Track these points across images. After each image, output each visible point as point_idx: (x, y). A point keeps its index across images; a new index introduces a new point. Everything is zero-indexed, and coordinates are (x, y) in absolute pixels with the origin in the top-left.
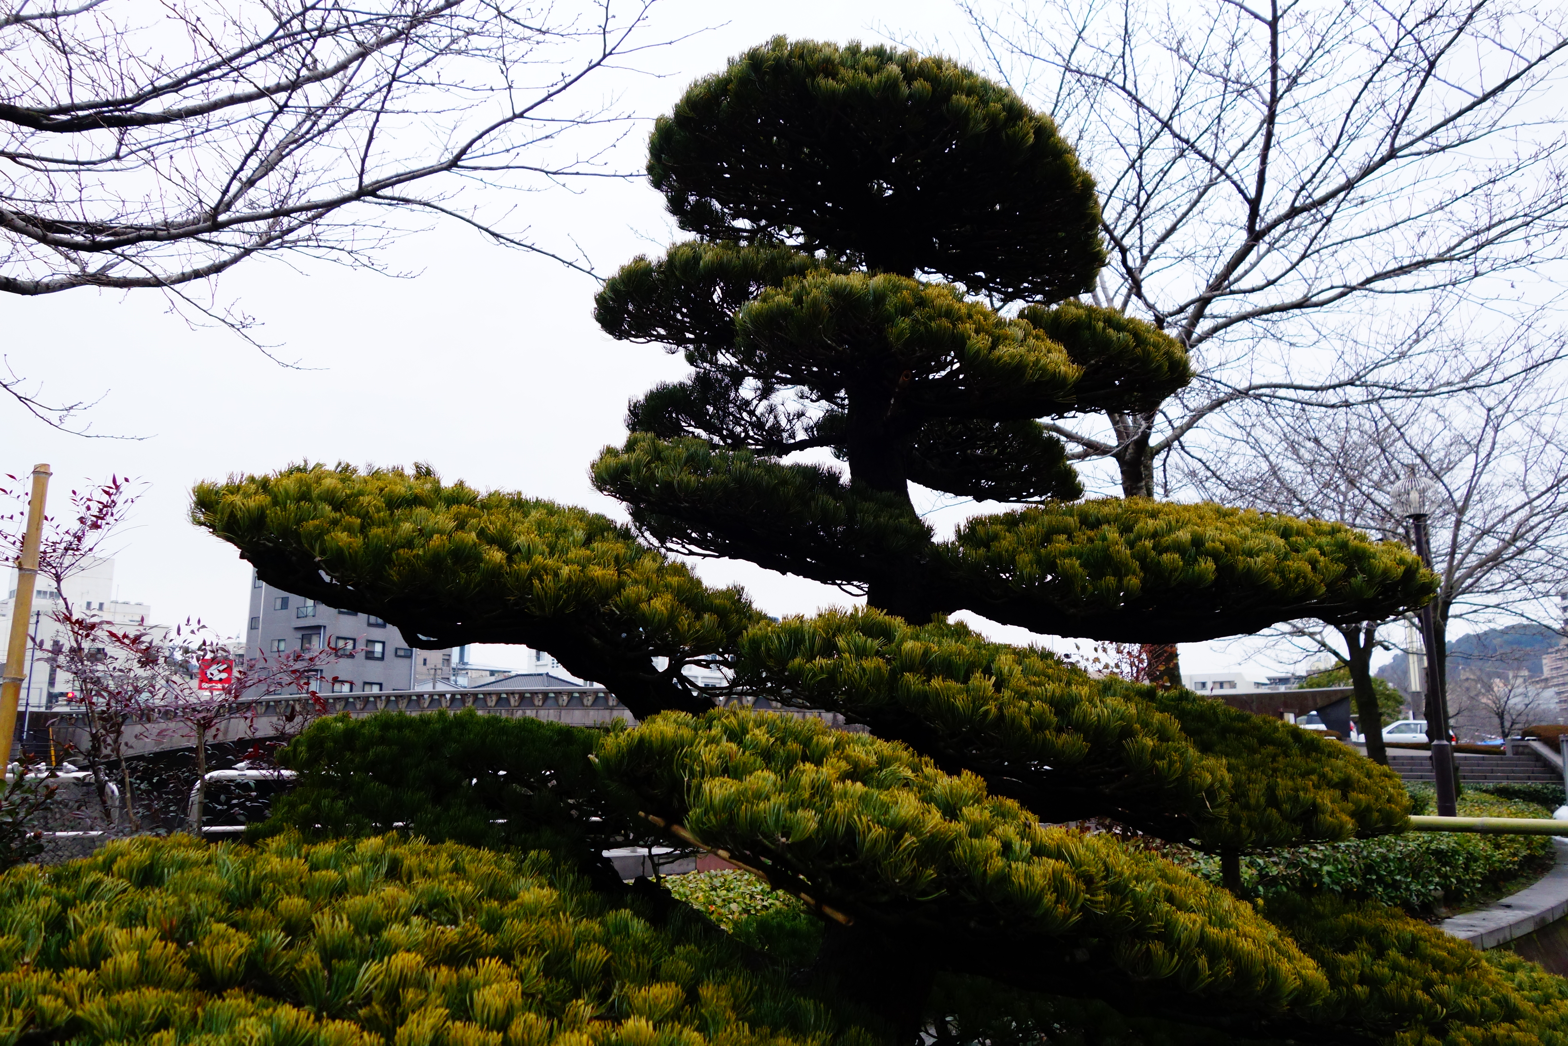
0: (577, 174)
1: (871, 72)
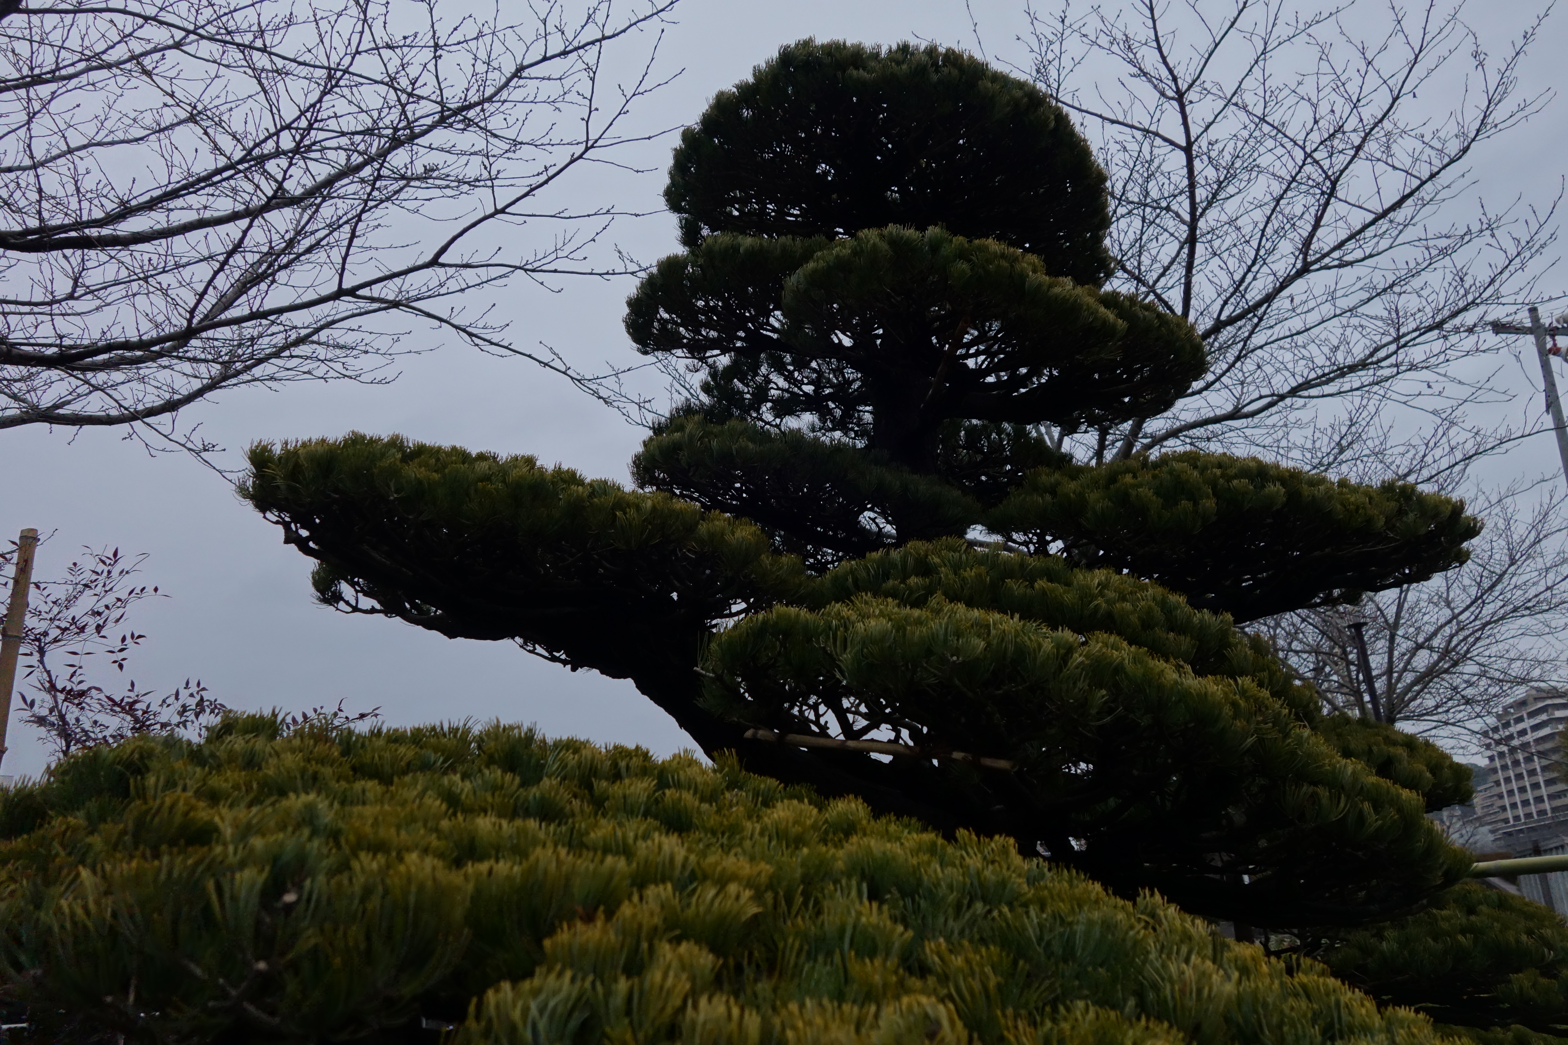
0: (555, 271)
1: (898, 63)
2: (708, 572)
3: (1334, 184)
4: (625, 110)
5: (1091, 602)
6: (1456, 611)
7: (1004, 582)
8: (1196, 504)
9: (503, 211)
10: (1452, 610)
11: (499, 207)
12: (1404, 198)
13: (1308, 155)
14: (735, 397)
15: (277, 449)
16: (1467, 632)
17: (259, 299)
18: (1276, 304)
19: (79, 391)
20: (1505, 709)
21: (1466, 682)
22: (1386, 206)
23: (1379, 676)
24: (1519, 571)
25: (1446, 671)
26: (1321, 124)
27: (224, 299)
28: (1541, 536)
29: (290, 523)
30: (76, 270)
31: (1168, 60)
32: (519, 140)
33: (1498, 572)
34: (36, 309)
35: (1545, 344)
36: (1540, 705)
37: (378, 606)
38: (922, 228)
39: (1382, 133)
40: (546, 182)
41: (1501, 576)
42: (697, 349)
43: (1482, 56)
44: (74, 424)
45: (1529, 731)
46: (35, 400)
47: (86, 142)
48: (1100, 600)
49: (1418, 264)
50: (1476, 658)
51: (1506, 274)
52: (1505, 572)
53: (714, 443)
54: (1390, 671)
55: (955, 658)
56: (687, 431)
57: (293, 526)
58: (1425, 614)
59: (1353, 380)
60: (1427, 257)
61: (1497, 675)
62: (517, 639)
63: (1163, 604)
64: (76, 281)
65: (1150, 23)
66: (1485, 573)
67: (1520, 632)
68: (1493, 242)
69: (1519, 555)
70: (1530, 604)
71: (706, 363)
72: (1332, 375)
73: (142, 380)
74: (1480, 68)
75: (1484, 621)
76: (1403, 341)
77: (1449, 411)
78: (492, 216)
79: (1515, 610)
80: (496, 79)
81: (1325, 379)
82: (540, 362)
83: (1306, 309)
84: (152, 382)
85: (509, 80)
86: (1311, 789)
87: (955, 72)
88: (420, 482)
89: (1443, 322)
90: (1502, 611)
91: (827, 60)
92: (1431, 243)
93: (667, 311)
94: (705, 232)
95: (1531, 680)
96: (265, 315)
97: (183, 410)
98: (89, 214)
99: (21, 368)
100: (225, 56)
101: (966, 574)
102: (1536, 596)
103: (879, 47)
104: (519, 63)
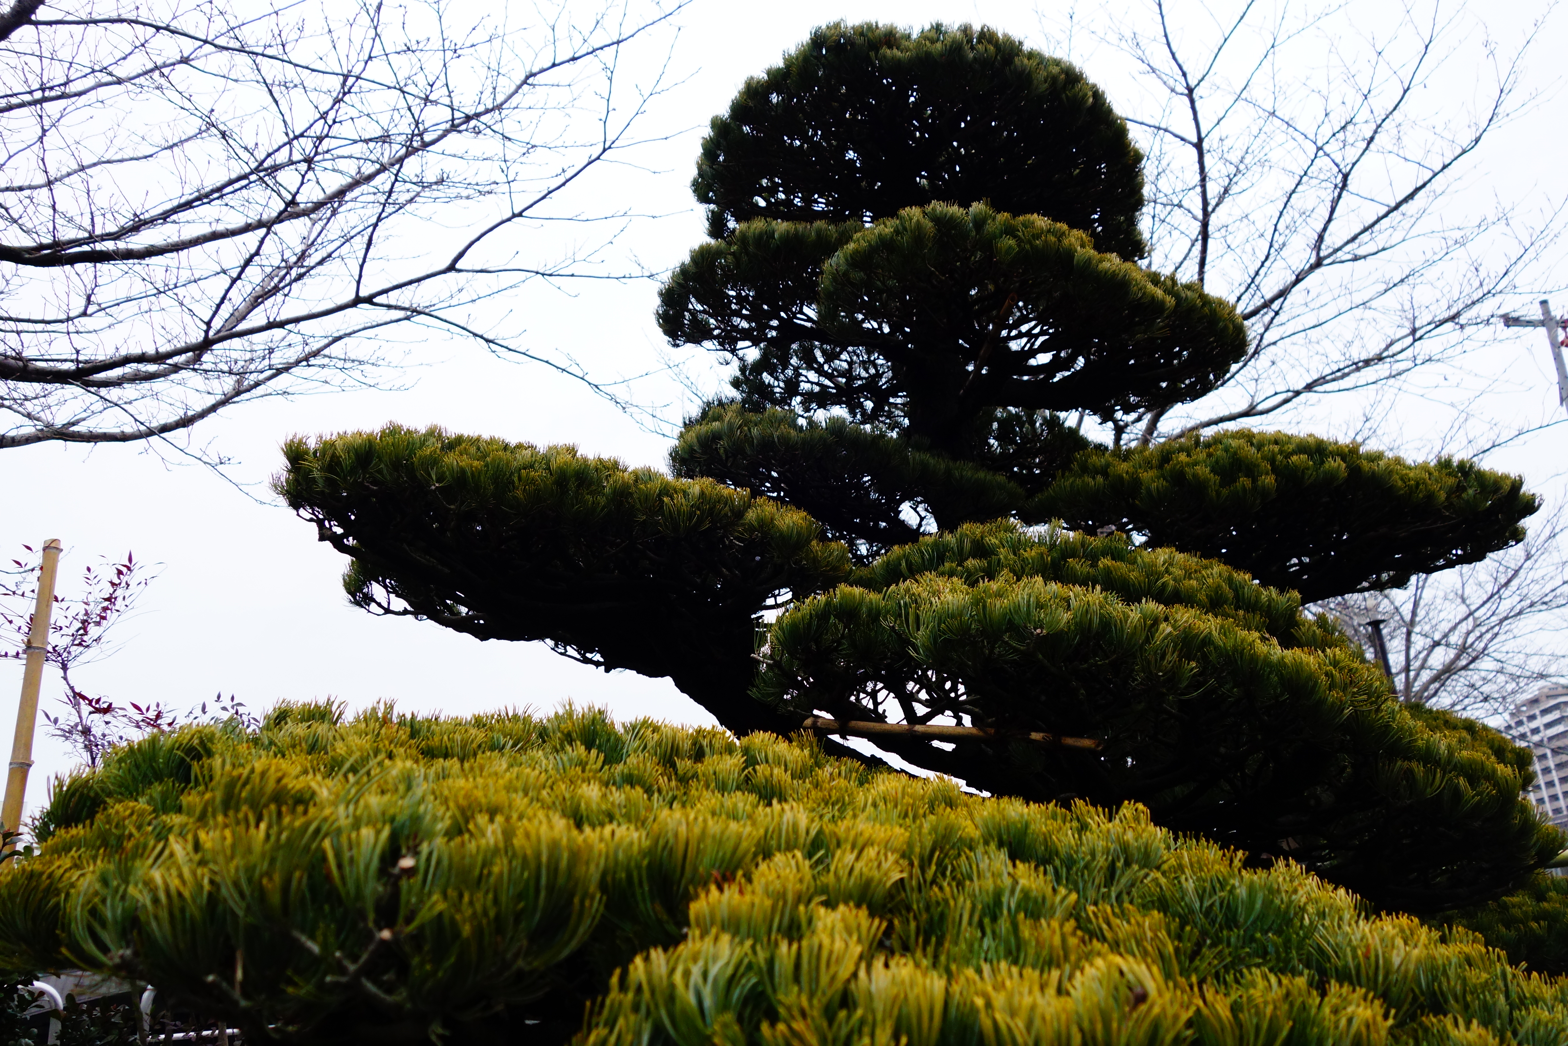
0: (573, 275)
1: (933, 41)
2: (758, 558)
3: (1346, 177)
4: (642, 110)
5: (1157, 580)
6: (1473, 608)
7: (1066, 562)
8: (1254, 481)
9: (520, 215)
10: (1468, 606)
11: (516, 211)
12: (1417, 190)
13: (1319, 149)
14: (766, 392)
15: (312, 444)
16: (1484, 629)
17: (275, 309)
18: (1290, 298)
19: (92, 408)
20: (1518, 708)
21: (1484, 679)
22: (1400, 198)
23: (1398, 674)
24: (1537, 566)
25: (1465, 668)
26: (1331, 115)
27: (236, 314)
28: (1557, 530)
29: (323, 520)
30: (89, 287)
31: (1177, 56)
32: (533, 143)
33: (1513, 566)
34: (50, 327)
35: (1557, 336)
36: (1552, 702)
37: (409, 608)
38: (966, 205)
39: (1393, 124)
40: (564, 184)
41: (1516, 572)
42: (728, 341)
43: (1493, 46)
44: (89, 441)
45: (1542, 728)
46: (50, 418)
47: (95, 160)
48: (1166, 578)
49: (1435, 253)
50: (1493, 655)
51: (1521, 264)
52: (1521, 567)
53: (755, 431)
54: (1407, 669)
55: (1039, 631)
56: (727, 419)
57: (327, 523)
58: (1440, 611)
59: (1369, 374)
60: (1444, 246)
61: (1514, 670)
62: (548, 641)
63: (1230, 581)
64: (89, 298)
65: (1158, 17)
66: (1501, 569)
67: (1538, 627)
68: (1507, 230)
69: (1534, 550)
70: (1546, 599)
71: (737, 355)
72: (1347, 370)
73: (156, 395)
74: (1491, 56)
75: (1501, 617)
76: (1418, 335)
77: (1467, 403)
78: (509, 220)
79: (1532, 605)
80: (505, 87)
81: (1340, 374)
83: (1318, 305)
84: (165, 399)
85: (519, 87)
86: (1405, 764)
87: (991, 48)
88: (463, 471)
89: (1457, 315)
90: (1519, 607)
91: (860, 40)
92: (1446, 235)
93: (699, 301)
94: (732, 224)
95: (1550, 676)
96: (281, 325)
97: (198, 424)
98: (103, 228)
99: (35, 385)
100: (233, 70)
101: (1026, 555)
102: (1553, 591)
103: (911, 27)
104: (528, 70)
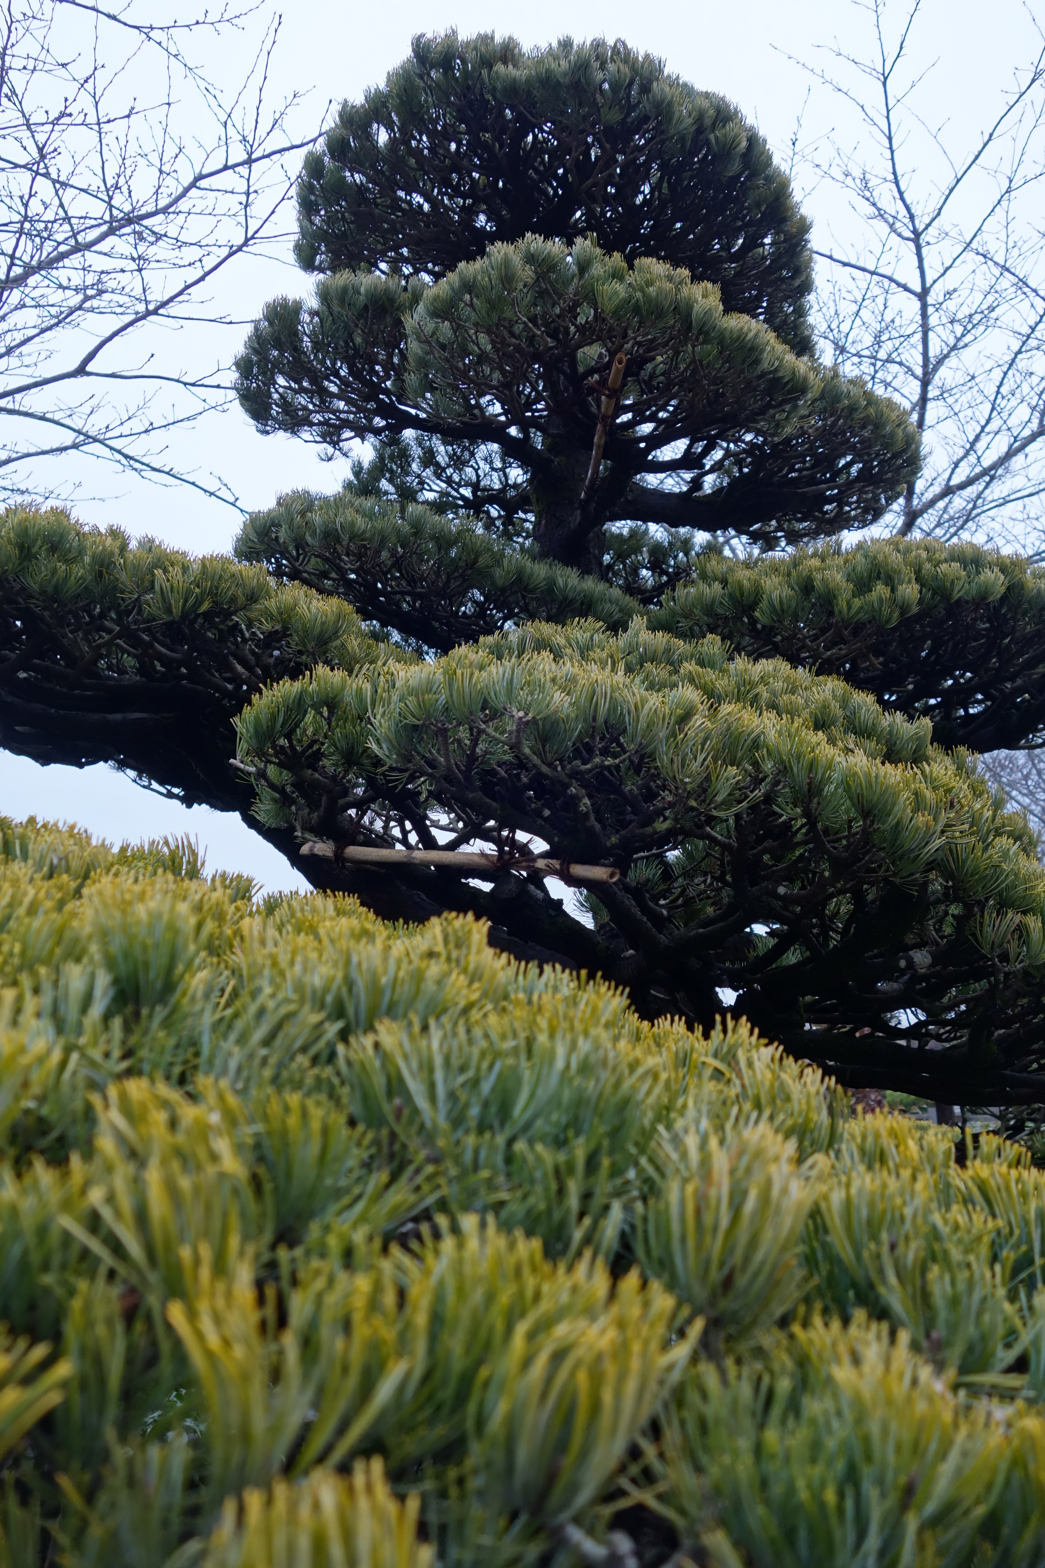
2: (276, 653)
8: (893, 590)
9: (155, 312)
11: (151, 307)
31: (905, 195)
38: (567, 240)
40: (202, 279)
48: (762, 689)
55: (521, 714)
62: (111, 761)
63: (844, 701)
65: (888, 154)
71: (340, 450)
78: (143, 317)
82: (206, 491)
85: (187, 190)
86: (1018, 918)
91: (471, 55)
104: (197, 171)
